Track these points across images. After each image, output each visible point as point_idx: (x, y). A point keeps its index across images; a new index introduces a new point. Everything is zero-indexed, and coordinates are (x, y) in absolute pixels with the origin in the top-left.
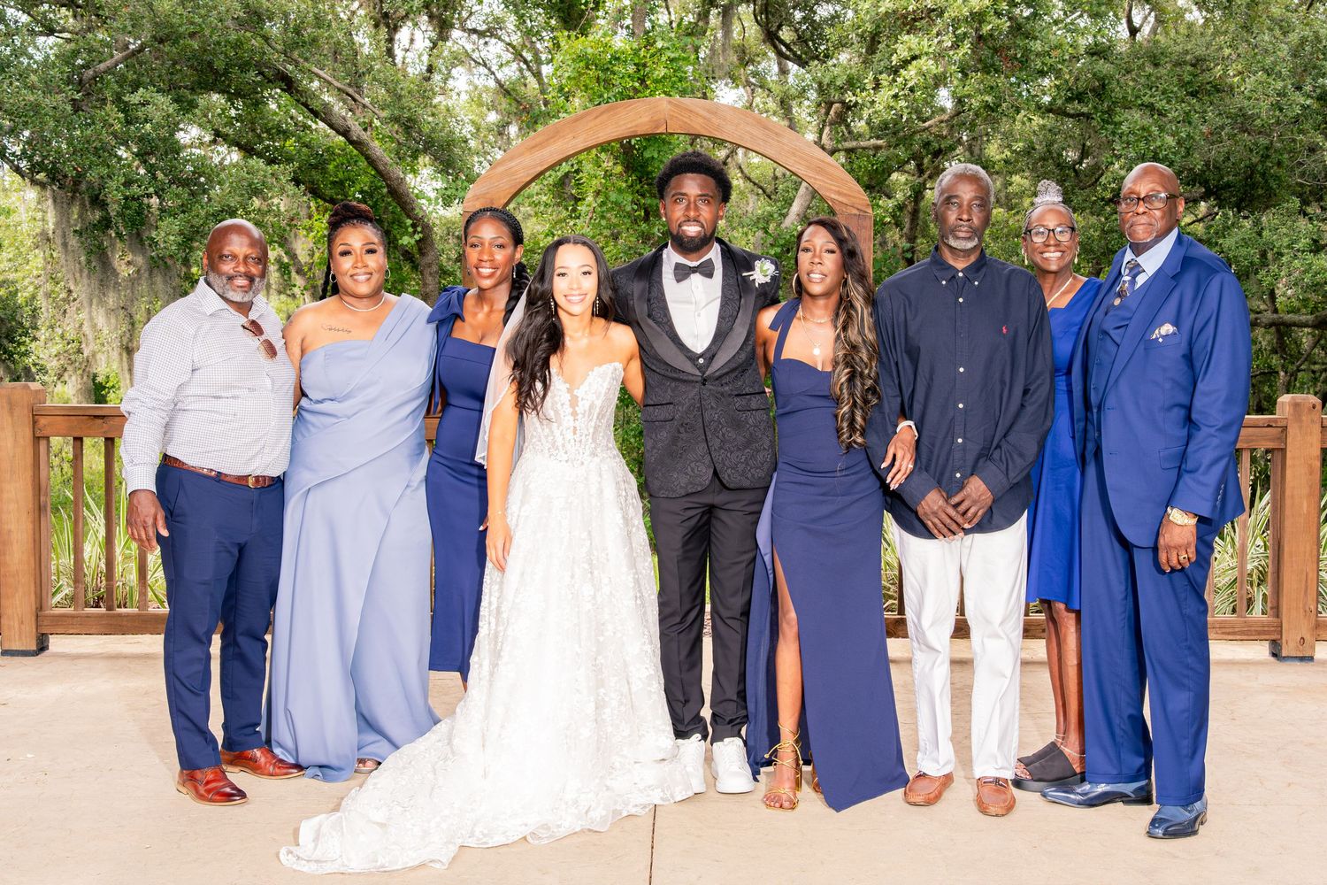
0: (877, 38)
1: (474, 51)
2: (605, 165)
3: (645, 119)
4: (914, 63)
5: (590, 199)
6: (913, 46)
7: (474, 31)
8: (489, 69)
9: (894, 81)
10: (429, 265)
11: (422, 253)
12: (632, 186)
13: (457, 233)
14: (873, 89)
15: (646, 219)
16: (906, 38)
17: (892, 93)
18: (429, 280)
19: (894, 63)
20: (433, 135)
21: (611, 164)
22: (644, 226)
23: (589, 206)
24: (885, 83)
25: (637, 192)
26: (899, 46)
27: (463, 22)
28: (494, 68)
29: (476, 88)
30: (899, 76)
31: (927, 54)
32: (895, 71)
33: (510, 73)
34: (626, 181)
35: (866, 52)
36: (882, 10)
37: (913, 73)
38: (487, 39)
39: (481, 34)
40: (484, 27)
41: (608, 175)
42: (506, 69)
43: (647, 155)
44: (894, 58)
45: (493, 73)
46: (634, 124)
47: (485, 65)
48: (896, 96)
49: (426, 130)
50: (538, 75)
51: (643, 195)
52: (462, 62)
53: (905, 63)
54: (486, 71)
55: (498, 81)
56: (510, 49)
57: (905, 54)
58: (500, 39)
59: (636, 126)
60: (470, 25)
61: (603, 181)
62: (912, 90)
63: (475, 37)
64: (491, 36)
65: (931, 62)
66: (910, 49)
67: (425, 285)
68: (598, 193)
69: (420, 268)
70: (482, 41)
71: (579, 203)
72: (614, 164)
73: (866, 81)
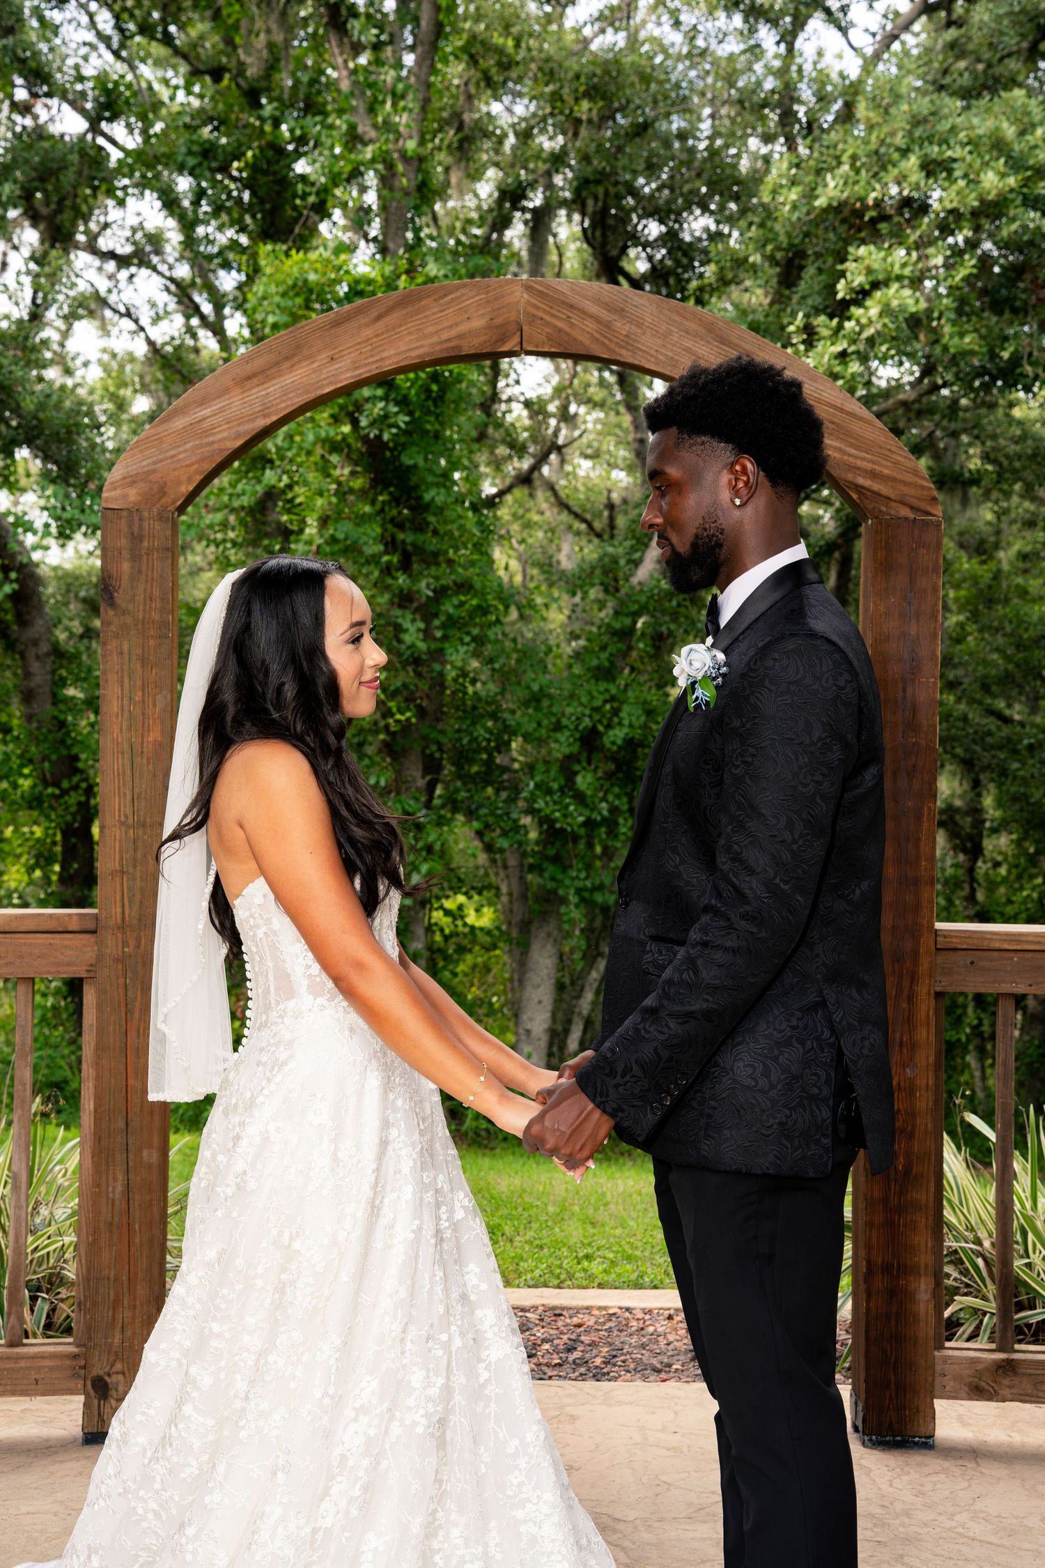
0: (796, 262)
1: (110, 291)
2: (337, 472)
3: (478, 323)
4: (878, 294)
5: (311, 530)
6: (876, 266)
7: (111, 255)
8: (136, 321)
9: (840, 327)
10: (35, 642)
11: (23, 621)
12: (382, 511)
13: (82, 594)
14: (804, 342)
15: (405, 566)
16: (863, 251)
17: (838, 348)
18: (35, 667)
19: (840, 296)
20: (41, 415)
21: (346, 471)
22: (402, 580)
23: (309, 543)
24: (825, 332)
25: (392, 520)
26: (850, 265)
27: (93, 237)
28: (145, 321)
29: (114, 356)
30: (849, 319)
31: (899, 278)
32: (840, 310)
33: (170, 329)
34: (373, 503)
35: (780, 283)
36: (821, 202)
37: (874, 312)
38: (133, 269)
39: (123, 261)
40: (128, 249)
41: (342, 493)
42: (164, 324)
43: (407, 460)
44: (841, 286)
45: (142, 329)
46: (453, 332)
47: (128, 314)
48: (843, 355)
49: (29, 404)
50: (217, 330)
51: (401, 526)
52: (91, 314)
53: (861, 296)
54: (133, 326)
55: (150, 342)
56: (173, 288)
57: (859, 280)
58: (154, 269)
59: (460, 336)
60: (104, 243)
61: (334, 500)
62: (871, 341)
63: (111, 266)
64: (139, 265)
65: (907, 292)
66: (869, 271)
67: (28, 675)
68: (324, 521)
69: (20, 647)
70: (123, 275)
71: (293, 538)
72: (353, 473)
73: (792, 328)
